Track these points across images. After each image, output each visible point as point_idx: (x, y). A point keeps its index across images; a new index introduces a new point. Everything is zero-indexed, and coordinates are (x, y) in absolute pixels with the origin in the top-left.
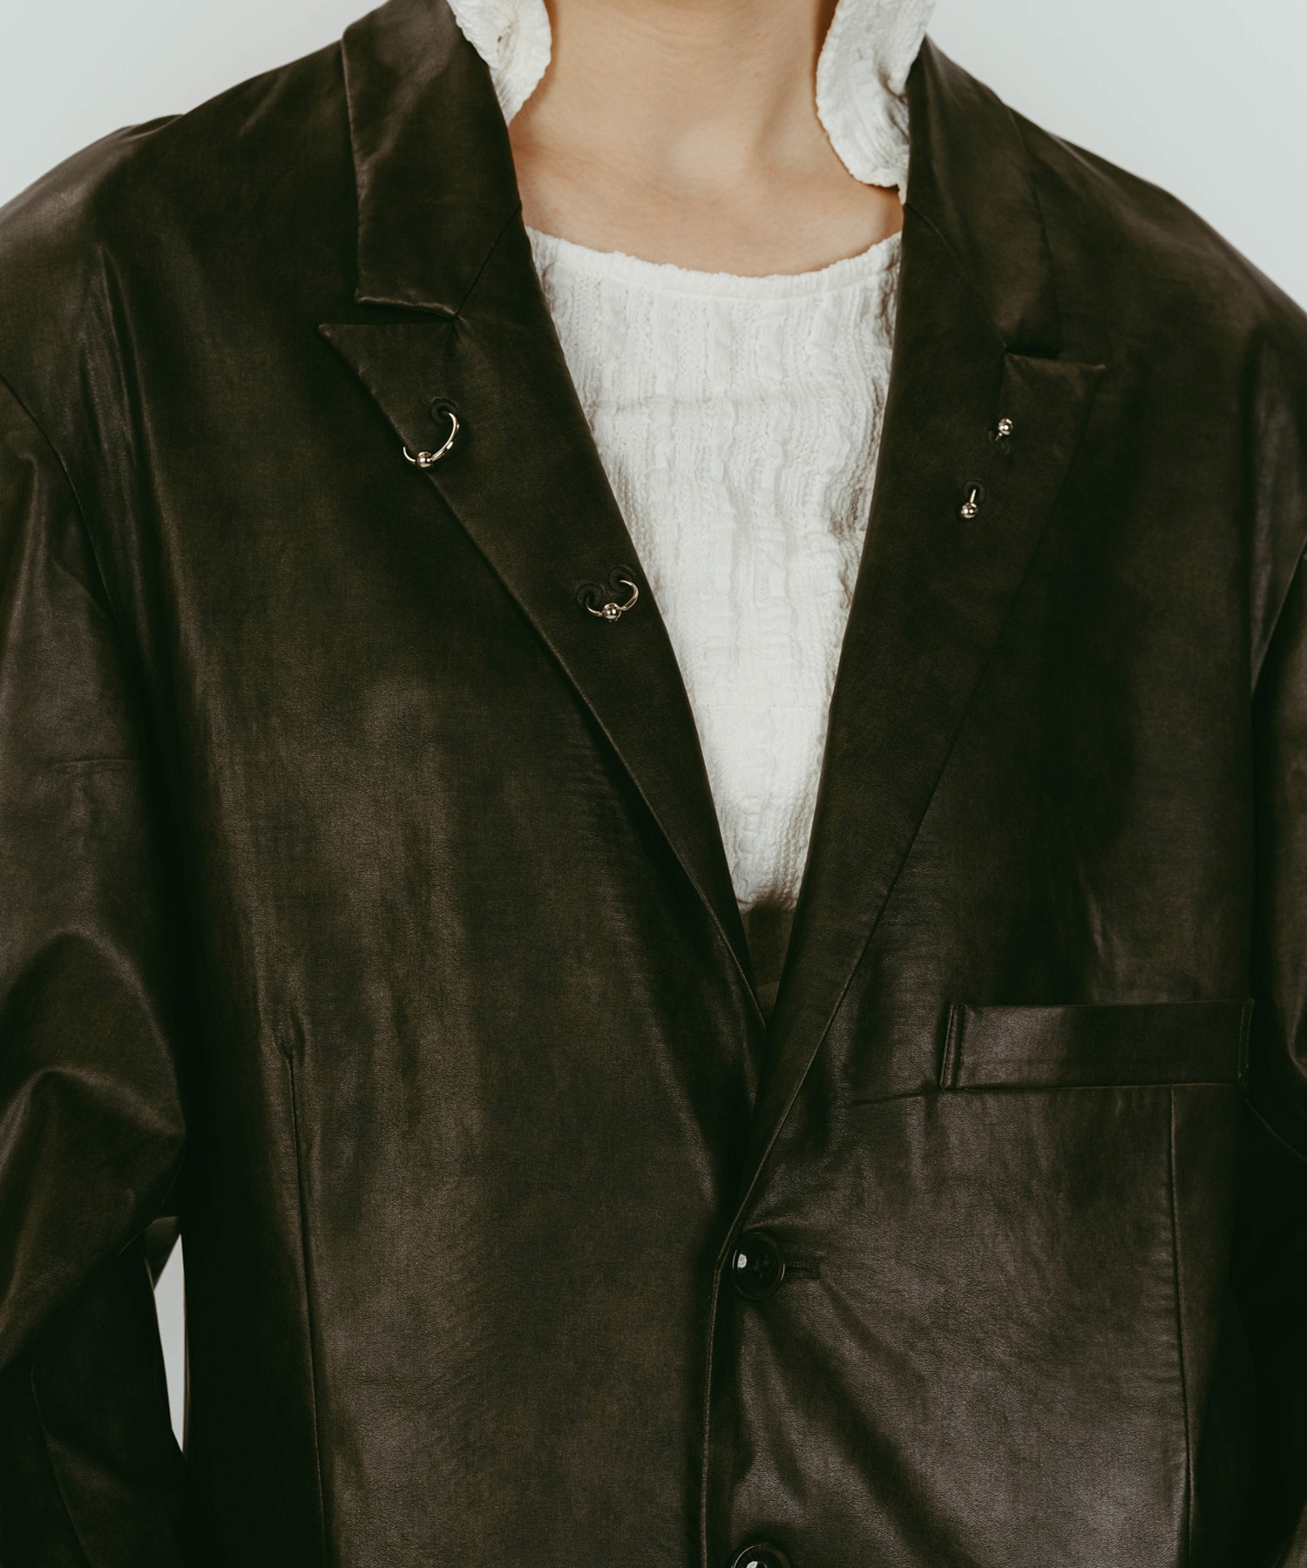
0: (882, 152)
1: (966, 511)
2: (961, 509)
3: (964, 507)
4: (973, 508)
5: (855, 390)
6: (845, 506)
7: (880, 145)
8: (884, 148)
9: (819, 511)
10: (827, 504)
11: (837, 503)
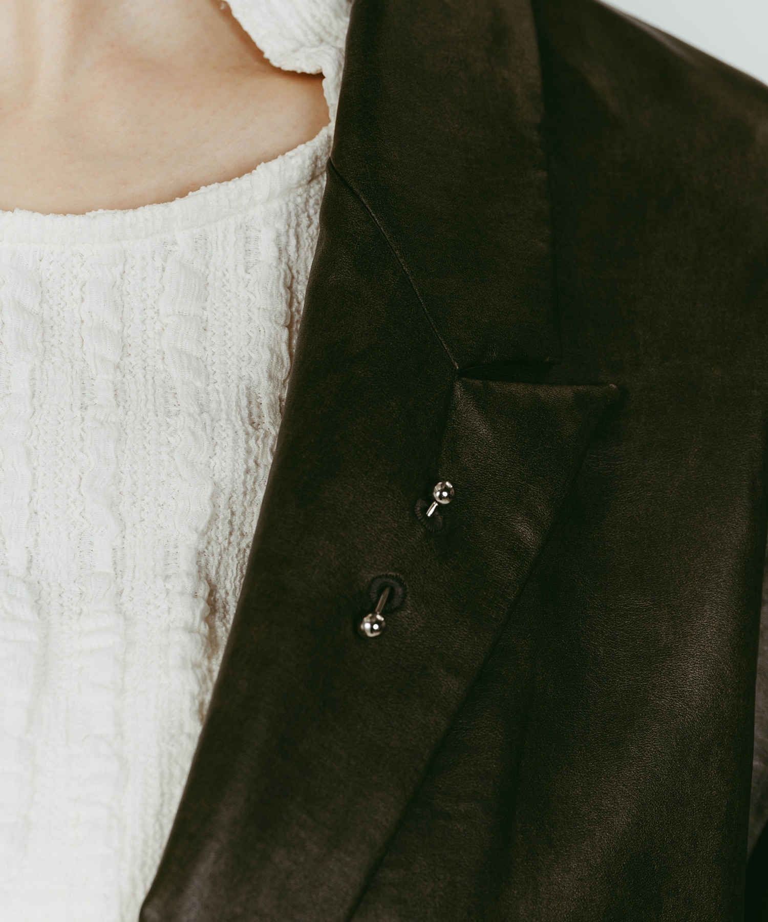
0: (316, 26)
1: (367, 626)
2: (361, 621)
3: (365, 619)
4: (378, 622)
5: (219, 403)
6: (230, 574)
7: (313, 16)
8: (319, 22)
9: (189, 588)
10: (203, 575)
11: (217, 573)
